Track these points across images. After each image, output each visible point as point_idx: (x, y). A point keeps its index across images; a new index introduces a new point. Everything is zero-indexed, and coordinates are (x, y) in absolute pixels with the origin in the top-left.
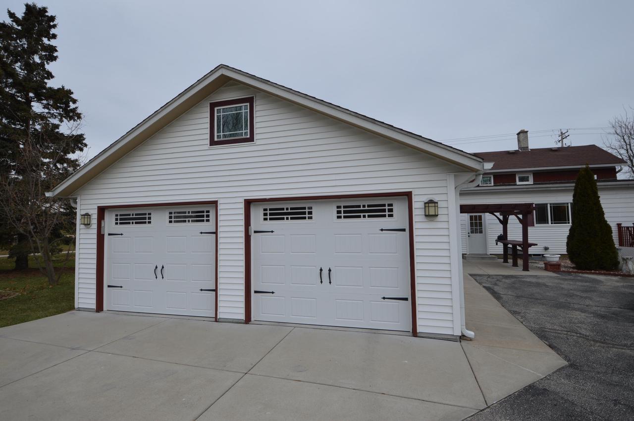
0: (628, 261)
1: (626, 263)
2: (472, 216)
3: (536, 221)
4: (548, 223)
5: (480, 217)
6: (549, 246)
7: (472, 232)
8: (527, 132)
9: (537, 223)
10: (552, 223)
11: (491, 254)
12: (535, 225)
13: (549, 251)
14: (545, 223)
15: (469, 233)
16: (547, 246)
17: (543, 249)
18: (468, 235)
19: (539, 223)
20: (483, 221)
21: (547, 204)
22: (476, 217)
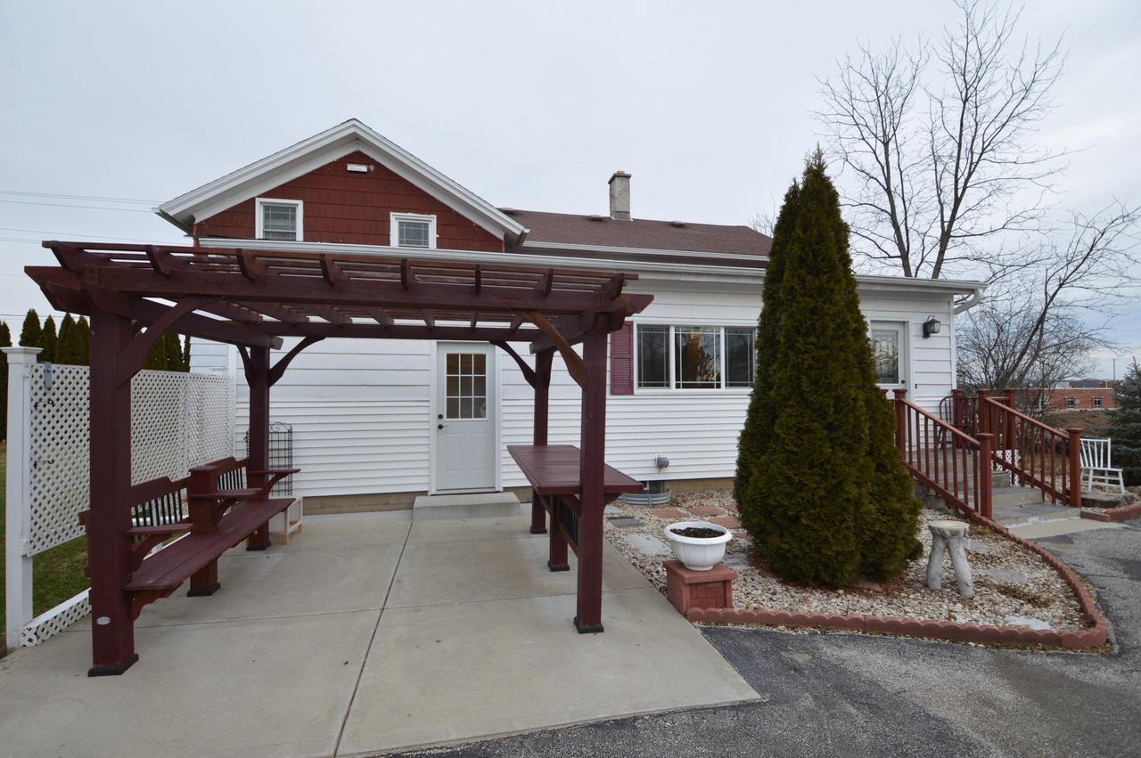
0: (954, 541)
1: (948, 546)
2: (456, 356)
3: (640, 379)
4: (668, 385)
5: (481, 359)
6: (668, 456)
7: (452, 413)
8: (628, 177)
9: (640, 385)
10: (678, 386)
11: (506, 489)
12: (637, 390)
13: (668, 470)
14: (662, 385)
15: (440, 417)
16: (662, 456)
17: (653, 464)
18: (435, 422)
19: (646, 385)
20: (487, 375)
21: (667, 328)
22: (466, 357)
